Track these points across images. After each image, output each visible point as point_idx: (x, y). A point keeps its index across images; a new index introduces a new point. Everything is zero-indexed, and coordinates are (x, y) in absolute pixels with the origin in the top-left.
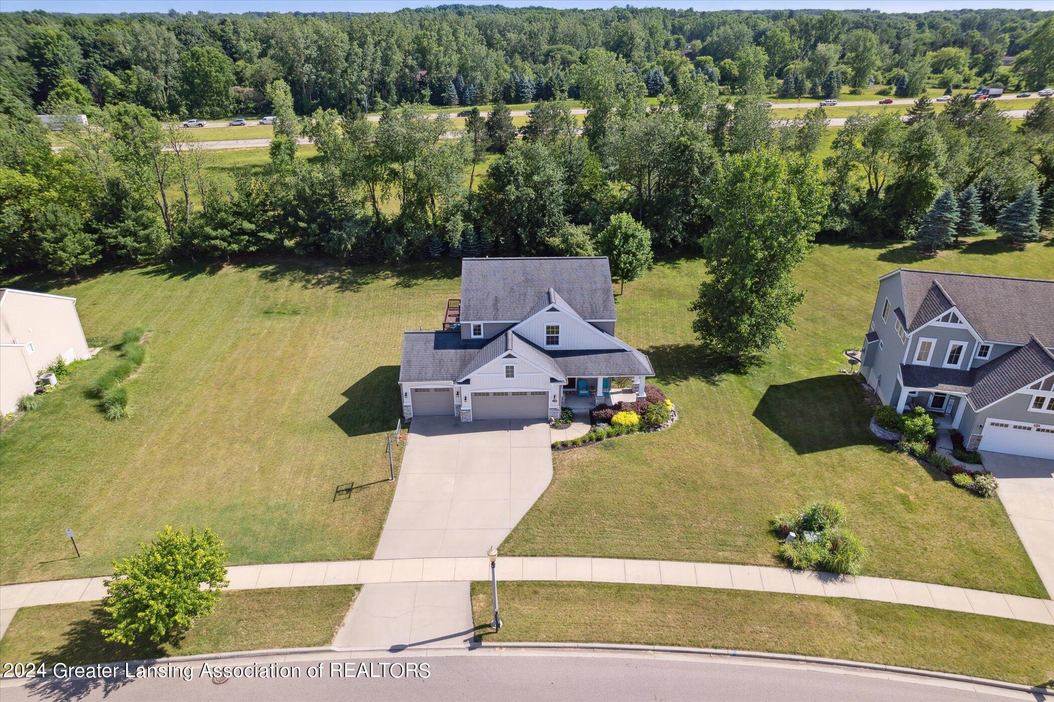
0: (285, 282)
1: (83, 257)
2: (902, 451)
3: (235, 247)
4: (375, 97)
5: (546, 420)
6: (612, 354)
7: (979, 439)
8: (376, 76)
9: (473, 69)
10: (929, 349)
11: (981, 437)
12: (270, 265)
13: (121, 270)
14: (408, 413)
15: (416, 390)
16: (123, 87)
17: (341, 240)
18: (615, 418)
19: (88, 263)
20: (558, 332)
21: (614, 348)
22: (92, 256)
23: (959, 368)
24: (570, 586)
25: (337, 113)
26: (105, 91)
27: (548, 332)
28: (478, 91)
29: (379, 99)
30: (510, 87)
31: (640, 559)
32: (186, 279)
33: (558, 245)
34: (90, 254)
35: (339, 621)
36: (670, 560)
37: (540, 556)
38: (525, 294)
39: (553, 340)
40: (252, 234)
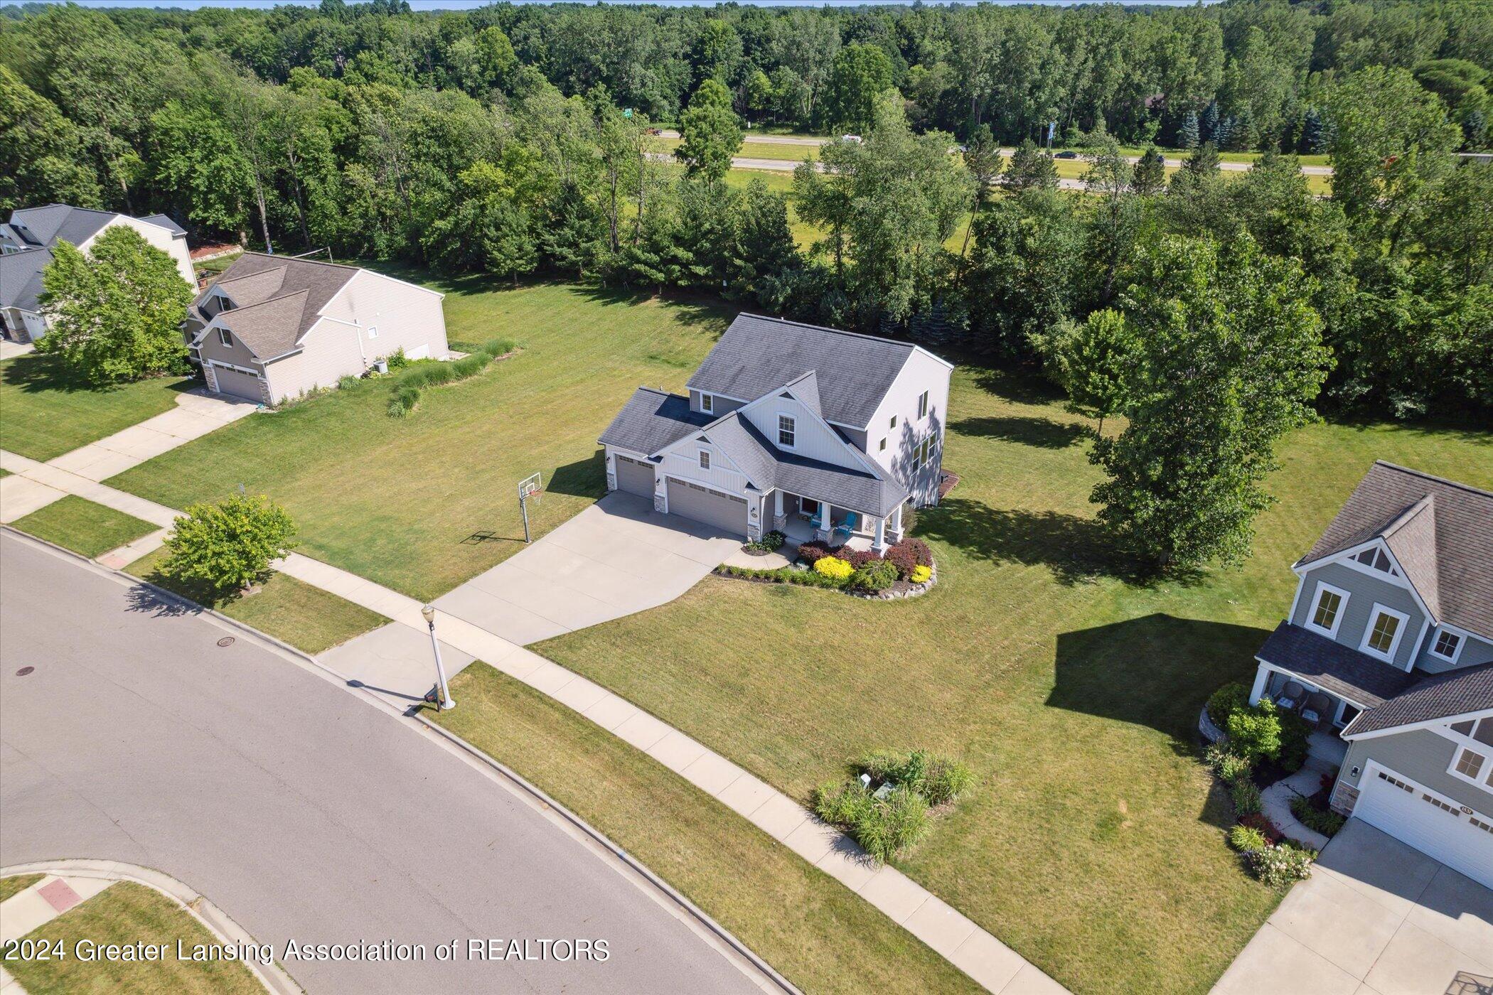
0: (697, 328)
1: (521, 262)
2: (1203, 762)
3: (661, 276)
4: (1071, 125)
5: (743, 539)
6: (854, 477)
7: (1354, 795)
8: (1079, 97)
9: (1243, 93)
10: (1335, 608)
11: (1358, 792)
12: (696, 305)
13: (557, 284)
14: (613, 483)
15: (621, 458)
16: (771, 91)
17: (773, 290)
18: (818, 563)
19: (522, 269)
20: (792, 429)
21: (863, 471)
22: (530, 262)
23: (1391, 662)
24: (552, 706)
25: (953, 139)
26: (751, 95)
27: (781, 426)
28: (1238, 130)
29: (1075, 130)
30: (1295, 126)
31: (656, 716)
32: (605, 304)
33: (1038, 346)
34: (526, 261)
35: (339, 641)
36: (688, 734)
37: (565, 667)
38: (778, 371)
39: (787, 438)
40: (685, 265)
